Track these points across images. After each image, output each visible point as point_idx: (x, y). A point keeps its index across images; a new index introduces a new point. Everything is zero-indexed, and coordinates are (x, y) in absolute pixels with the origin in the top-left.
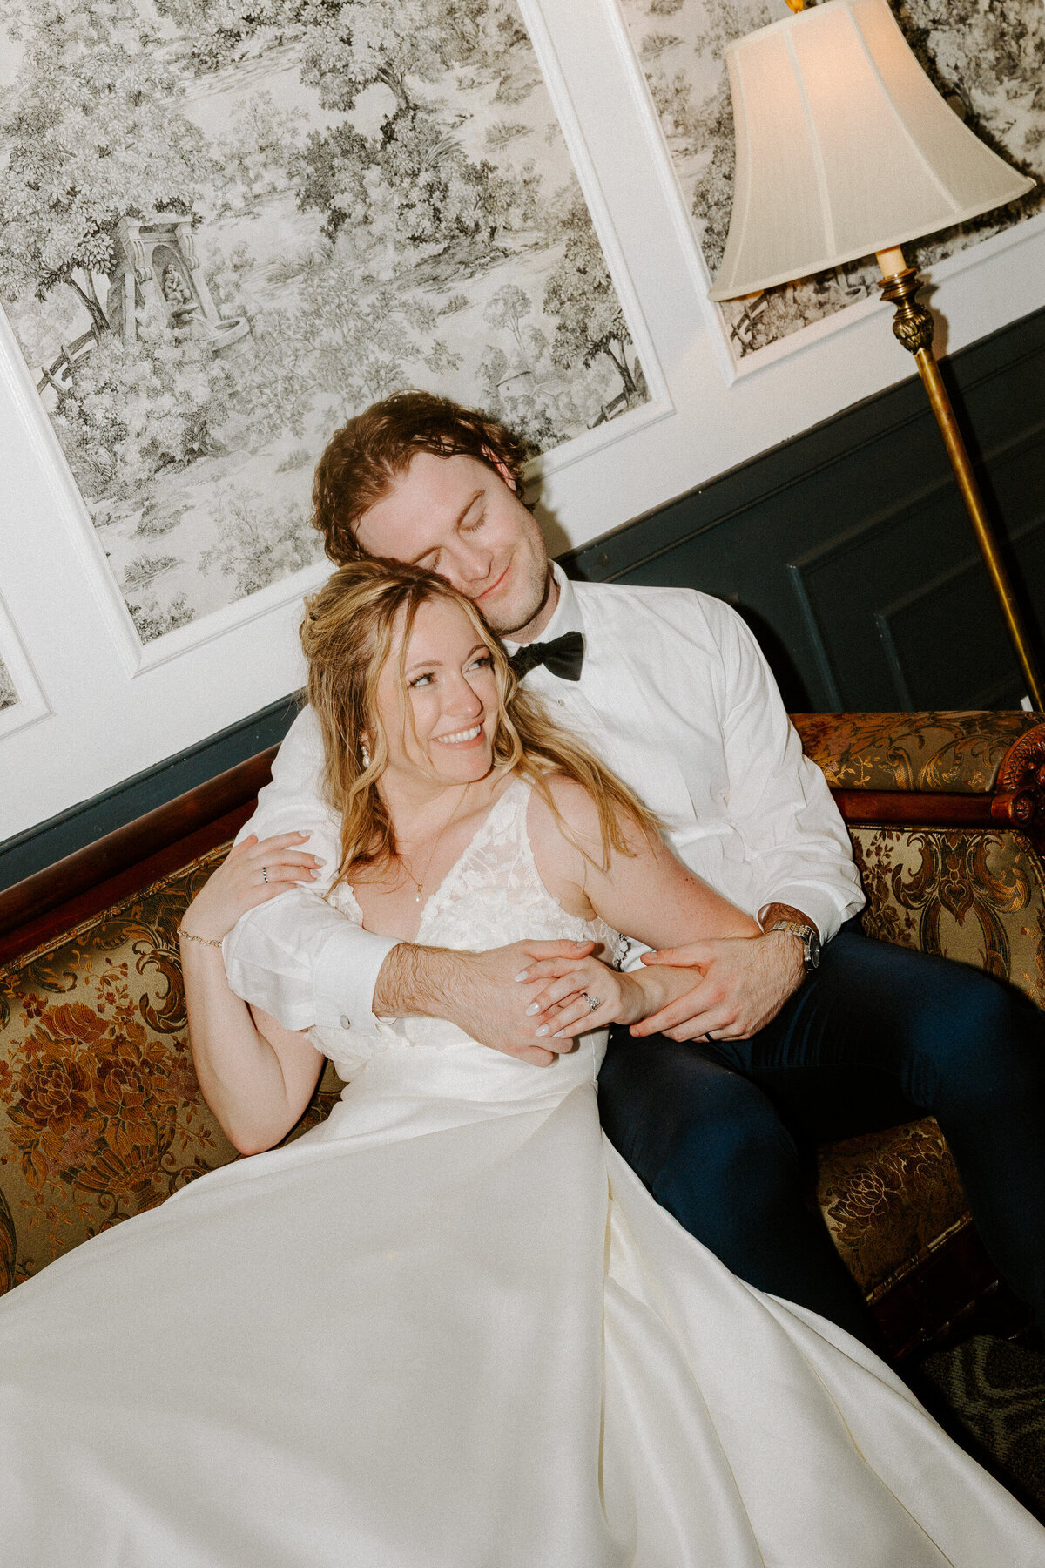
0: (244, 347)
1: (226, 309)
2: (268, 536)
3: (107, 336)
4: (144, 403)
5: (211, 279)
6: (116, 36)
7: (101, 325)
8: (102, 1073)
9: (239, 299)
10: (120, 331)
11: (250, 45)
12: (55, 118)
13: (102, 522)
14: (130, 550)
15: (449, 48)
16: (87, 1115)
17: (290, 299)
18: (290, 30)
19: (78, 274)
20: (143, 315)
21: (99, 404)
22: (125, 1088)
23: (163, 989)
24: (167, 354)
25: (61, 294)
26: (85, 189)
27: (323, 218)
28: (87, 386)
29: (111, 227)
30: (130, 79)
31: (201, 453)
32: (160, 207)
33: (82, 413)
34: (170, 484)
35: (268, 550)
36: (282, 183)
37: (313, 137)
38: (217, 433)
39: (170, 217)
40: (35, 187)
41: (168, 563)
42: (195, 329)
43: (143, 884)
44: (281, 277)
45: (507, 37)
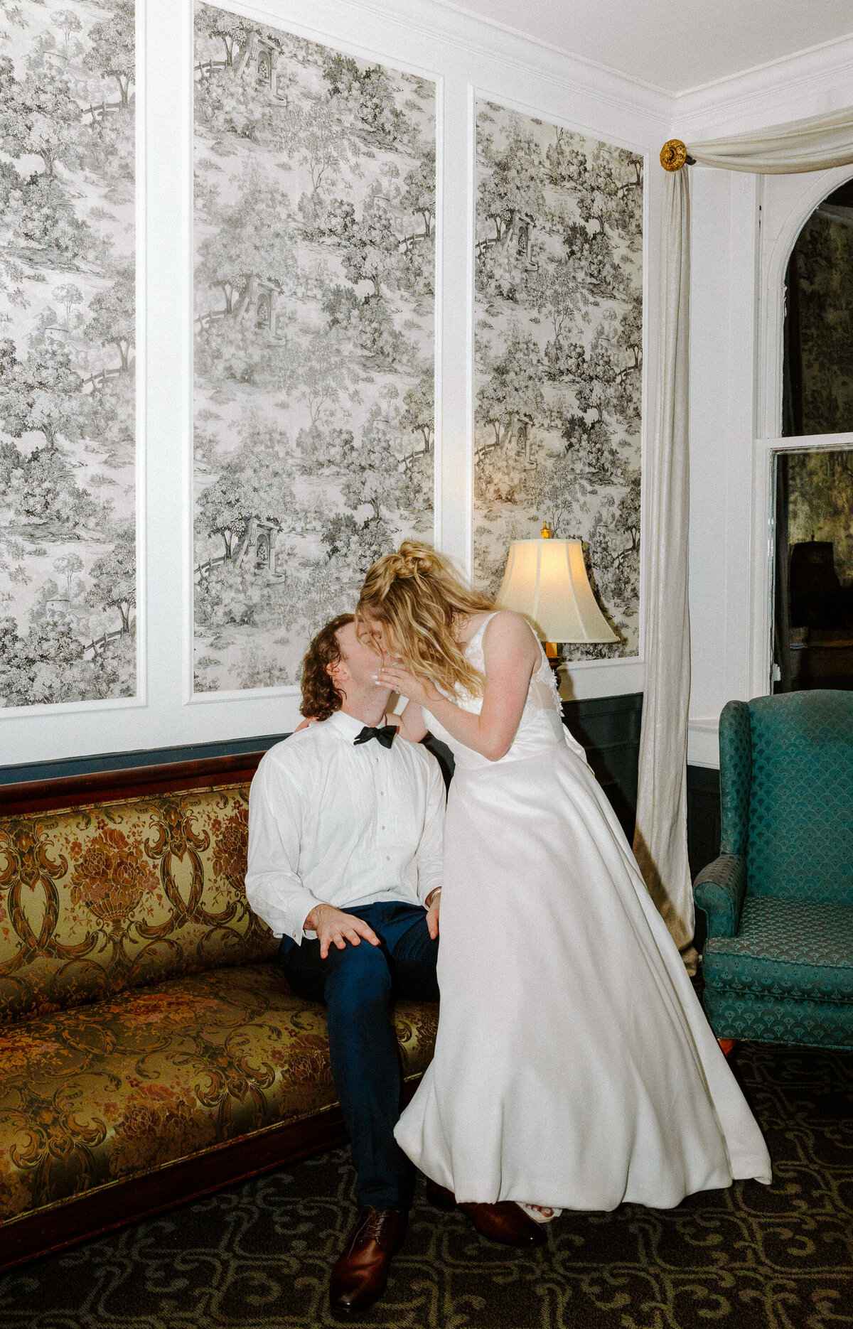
0: (280, 587)
1: (279, 569)
2: (261, 668)
3: (229, 561)
4: (233, 594)
5: (277, 555)
6: (277, 448)
7: (228, 556)
8: (119, 865)
9: (285, 567)
10: (234, 562)
11: (326, 471)
12: (242, 470)
13: (197, 635)
14: (204, 651)
15: (402, 501)
16: (106, 881)
17: (305, 575)
18: (343, 471)
19: (227, 533)
20: (245, 559)
21: (215, 589)
22: (126, 875)
23: (156, 840)
24: (249, 577)
25: (217, 538)
26: (243, 501)
27: (329, 548)
28: (213, 578)
29: (247, 519)
30: (276, 466)
31: (247, 623)
32: (269, 519)
33: (207, 588)
34: (230, 630)
35: (258, 673)
36: (319, 528)
37: (338, 515)
38: (256, 617)
39: (271, 525)
40: (224, 493)
41: (217, 663)
42: (263, 572)
43: (162, 792)
44: (305, 565)
45: (425, 505)
